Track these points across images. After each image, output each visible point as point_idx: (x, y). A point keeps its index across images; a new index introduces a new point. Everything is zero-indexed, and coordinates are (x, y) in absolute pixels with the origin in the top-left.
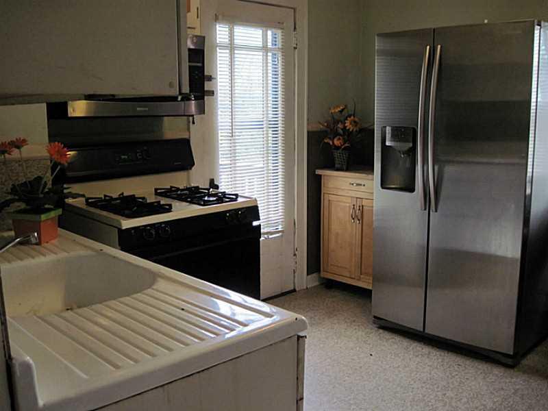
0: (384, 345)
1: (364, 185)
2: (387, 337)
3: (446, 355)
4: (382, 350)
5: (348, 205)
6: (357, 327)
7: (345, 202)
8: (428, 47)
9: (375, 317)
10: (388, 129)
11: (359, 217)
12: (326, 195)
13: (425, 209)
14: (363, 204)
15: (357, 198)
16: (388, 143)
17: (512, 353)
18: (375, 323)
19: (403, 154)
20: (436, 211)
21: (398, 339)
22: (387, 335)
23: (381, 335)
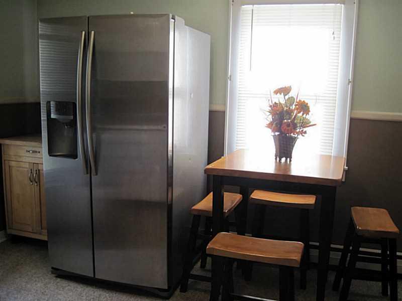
0: (60, 294)
1: (39, 152)
2: (64, 285)
3: (114, 295)
4: (59, 299)
5: (26, 169)
6: (37, 279)
7: (23, 168)
8: (84, 33)
9: (53, 268)
10: (52, 104)
11: (36, 181)
12: (6, 162)
13: (87, 173)
14: (39, 168)
15: (34, 163)
16: (53, 116)
17: (167, 288)
18: (52, 273)
19: (67, 126)
20: (97, 174)
21: (73, 285)
22: (64, 283)
23: (58, 284)
